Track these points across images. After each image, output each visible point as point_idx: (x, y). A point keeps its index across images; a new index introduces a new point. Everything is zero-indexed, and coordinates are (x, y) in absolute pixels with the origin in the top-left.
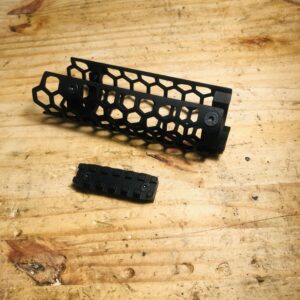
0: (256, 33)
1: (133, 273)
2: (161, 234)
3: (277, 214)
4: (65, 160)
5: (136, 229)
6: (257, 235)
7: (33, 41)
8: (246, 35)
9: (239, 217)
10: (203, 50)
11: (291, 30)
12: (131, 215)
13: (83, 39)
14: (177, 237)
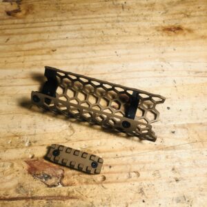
0: (173, 23)
1: (104, 178)
2: (119, 155)
3: (186, 142)
5: (104, 152)
6: (175, 155)
7: (25, 23)
8: (166, 25)
9: (164, 144)
10: (139, 35)
11: (194, 22)
12: (101, 143)
13: (59, 23)
14: (130, 156)
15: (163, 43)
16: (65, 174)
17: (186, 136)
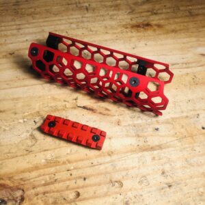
0: (140, 20)
1: (78, 195)
2: (95, 163)
3: (174, 139)
4: (13, 116)
5: (76, 161)
6: (163, 154)
8: (134, 22)
9: (149, 144)
10: (106, 33)
12: (71, 151)
13: (18, 27)
14: (107, 163)
15: (133, 39)
16: (25, 196)
17: (172, 132)
